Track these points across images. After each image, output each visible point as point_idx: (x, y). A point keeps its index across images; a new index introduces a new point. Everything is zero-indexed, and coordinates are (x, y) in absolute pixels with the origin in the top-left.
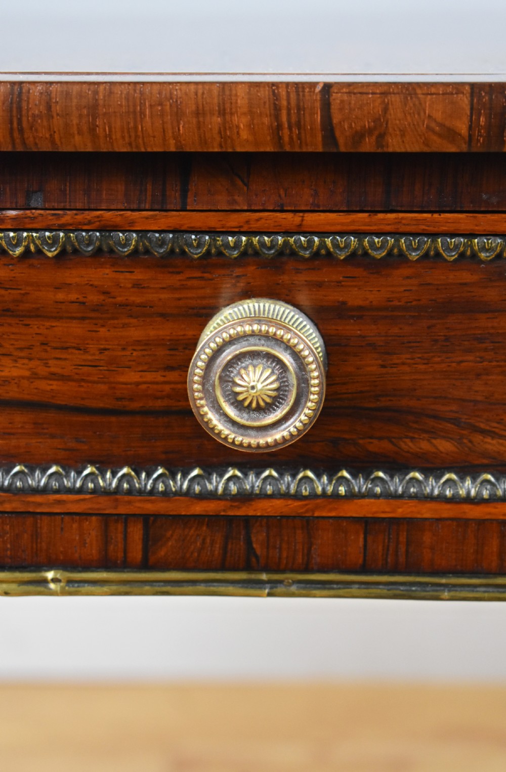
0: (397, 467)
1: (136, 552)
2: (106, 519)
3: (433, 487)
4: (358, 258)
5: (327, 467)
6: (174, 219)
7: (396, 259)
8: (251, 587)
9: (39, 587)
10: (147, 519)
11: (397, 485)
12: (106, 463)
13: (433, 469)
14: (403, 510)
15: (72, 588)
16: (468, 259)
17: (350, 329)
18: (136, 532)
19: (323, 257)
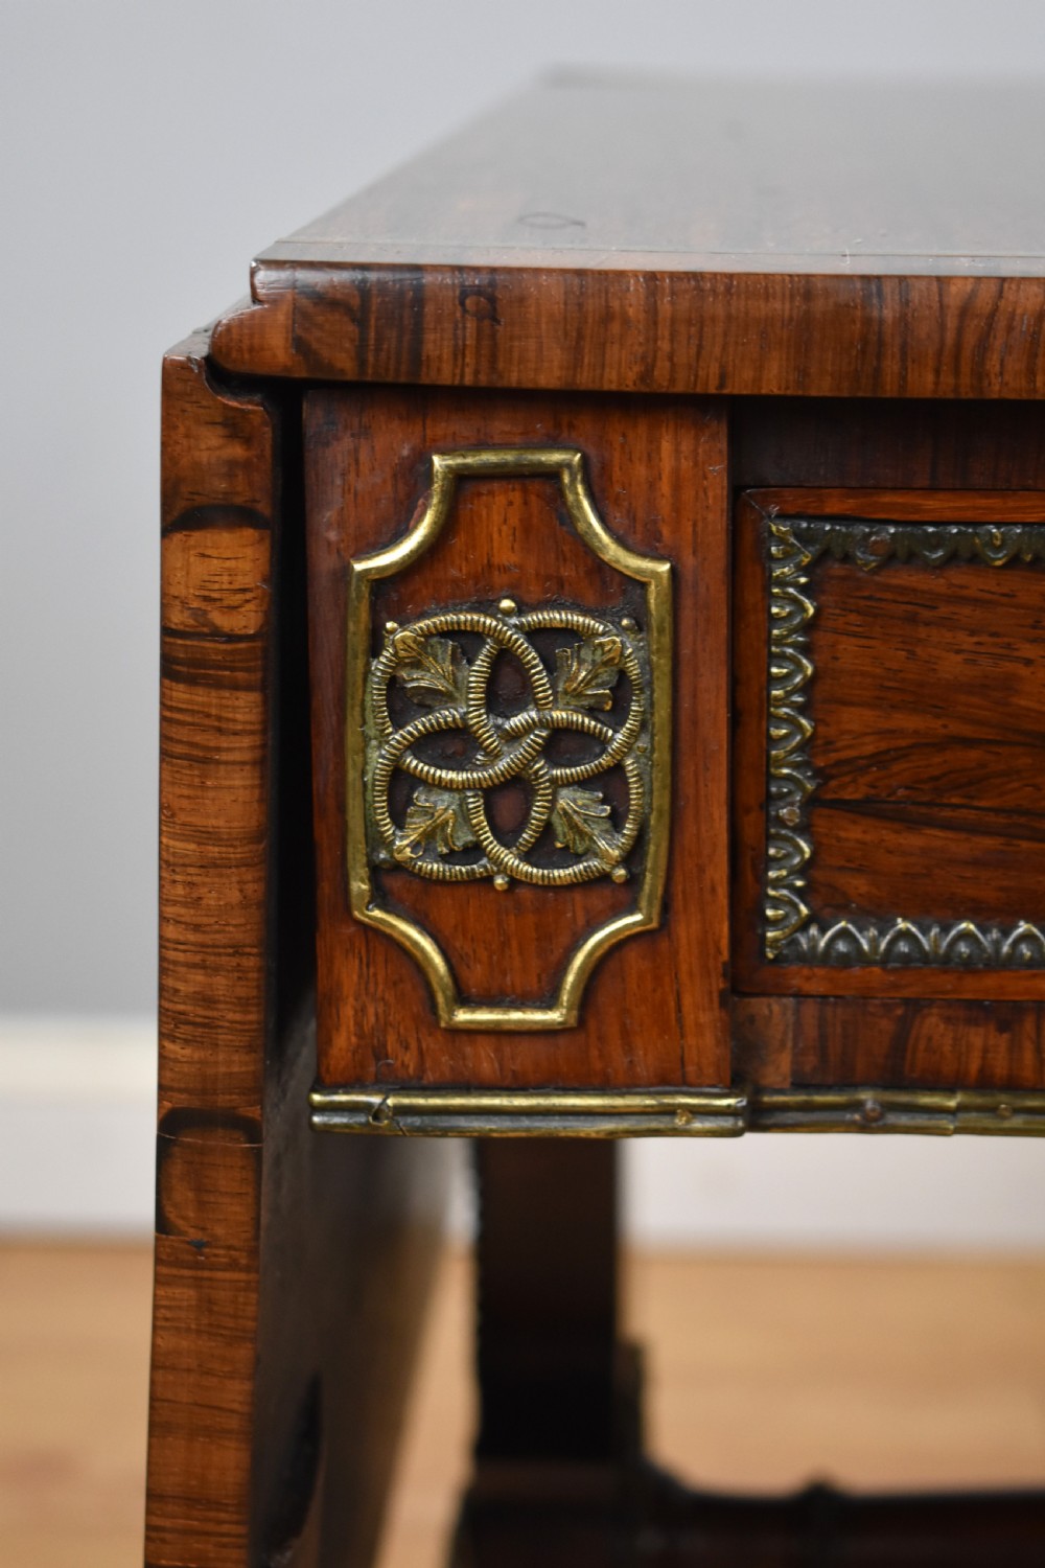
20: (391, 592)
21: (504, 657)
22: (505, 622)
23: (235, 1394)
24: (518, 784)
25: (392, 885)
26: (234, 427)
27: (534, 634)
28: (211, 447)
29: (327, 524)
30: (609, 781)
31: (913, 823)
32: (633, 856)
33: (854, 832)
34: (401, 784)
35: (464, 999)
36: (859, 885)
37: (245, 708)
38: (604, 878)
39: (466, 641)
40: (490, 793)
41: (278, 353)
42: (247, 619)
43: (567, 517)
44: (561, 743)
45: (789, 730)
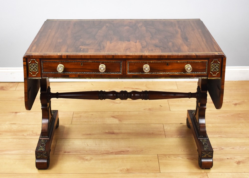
0: (109, 72)
1: (96, 77)
2: (94, 75)
3: (111, 73)
4: (107, 62)
5: (106, 72)
6: (98, 61)
7: (109, 62)
8: (102, 78)
9: (91, 79)
10: (97, 75)
11: (109, 73)
12: (95, 72)
13: (111, 72)
14: (110, 74)
15: (93, 79)
16: (113, 62)
17: (108, 64)
18: (96, 76)
19: (105, 62)
20: (30, 63)
21: (33, 65)
22: (33, 64)
23: (27, 87)
24: (34, 69)
25: (30, 72)
26: (25, 59)
27: (34, 64)
28: (24, 60)
29: (28, 61)
30: (37, 69)
31: (46, 69)
32: (38, 71)
33: (45, 70)
34: (31, 69)
35: (33, 75)
36: (45, 71)
37: (26, 67)
38: (36, 71)
39: (32, 65)
40: (33, 69)
41: (26, 57)
42: (26, 64)
43: (35, 61)
44: (35, 68)
45: (42, 67)
